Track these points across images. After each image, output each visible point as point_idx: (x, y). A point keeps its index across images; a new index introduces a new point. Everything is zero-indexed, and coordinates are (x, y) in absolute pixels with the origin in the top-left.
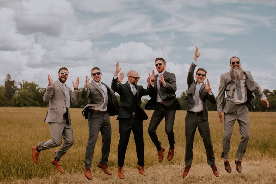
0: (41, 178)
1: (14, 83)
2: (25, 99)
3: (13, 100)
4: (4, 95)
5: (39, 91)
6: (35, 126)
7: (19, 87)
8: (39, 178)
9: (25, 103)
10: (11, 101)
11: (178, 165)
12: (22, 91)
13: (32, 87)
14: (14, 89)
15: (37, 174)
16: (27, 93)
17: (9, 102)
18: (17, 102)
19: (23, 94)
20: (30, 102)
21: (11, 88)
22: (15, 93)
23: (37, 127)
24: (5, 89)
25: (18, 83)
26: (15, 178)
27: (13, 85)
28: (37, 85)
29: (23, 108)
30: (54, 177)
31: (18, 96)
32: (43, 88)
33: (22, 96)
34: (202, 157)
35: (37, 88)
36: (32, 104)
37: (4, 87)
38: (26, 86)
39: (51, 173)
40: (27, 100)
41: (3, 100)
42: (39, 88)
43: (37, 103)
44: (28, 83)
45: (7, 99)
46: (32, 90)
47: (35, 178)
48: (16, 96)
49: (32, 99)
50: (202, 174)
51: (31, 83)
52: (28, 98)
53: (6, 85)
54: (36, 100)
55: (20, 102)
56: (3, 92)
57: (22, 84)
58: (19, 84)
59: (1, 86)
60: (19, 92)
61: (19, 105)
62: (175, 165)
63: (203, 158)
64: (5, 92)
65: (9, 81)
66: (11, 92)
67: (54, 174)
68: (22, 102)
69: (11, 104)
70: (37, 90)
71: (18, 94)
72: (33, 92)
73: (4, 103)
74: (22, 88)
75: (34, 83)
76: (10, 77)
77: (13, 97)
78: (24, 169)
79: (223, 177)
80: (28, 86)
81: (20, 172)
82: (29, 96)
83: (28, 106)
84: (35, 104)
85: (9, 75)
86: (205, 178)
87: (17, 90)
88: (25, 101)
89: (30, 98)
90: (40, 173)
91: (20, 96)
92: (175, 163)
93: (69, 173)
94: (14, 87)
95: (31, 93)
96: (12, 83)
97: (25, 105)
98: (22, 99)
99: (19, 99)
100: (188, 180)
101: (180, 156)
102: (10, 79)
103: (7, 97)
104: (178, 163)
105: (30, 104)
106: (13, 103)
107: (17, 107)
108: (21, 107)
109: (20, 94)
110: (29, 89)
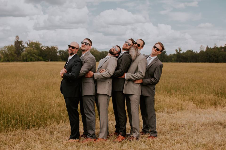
0: (38, 128)
1: (22, 43)
2: (31, 55)
3: (21, 56)
4: (14, 52)
5: (43, 49)
6: (37, 78)
7: (26, 46)
8: (36, 129)
9: (32, 58)
10: (20, 57)
11: (161, 113)
12: (29, 48)
13: (37, 45)
14: (22, 47)
15: (35, 125)
16: (33, 51)
17: (18, 58)
18: (25, 58)
19: (29, 51)
20: (35, 57)
21: (19, 46)
22: (23, 51)
23: (39, 79)
24: (15, 48)
25: (25, 42)
26: (14, 129)
27: (21, 45)
28: (41, 44)
29: (30, 63)
30: (50, 127)
31: (26, 53)
32: (45, 46)
33: (28, 53)
34: (182, 104)
35: (40, 46)
36: (37, 59)
37: (14, 46)
38: (32, 45)
39: (48, 123)
40: (33, 57)
41: (13, 56)
42: (42, 46)
43: (41, 58)
44: (33, 43)
45: (16, 55)
46: (37, 48)
47: (33, 129)
48: (24, 52)
49: (37, 55)
50: (184, 122)
51: (36, 42)
52: (33, 54)
53: (15, 44)
54: (40, 56)
55: (27, 58)
56: (13, 50)
57: (29, 43)
58: (26, 44)
59: (12, 45)
60: (26, 50)
61: (26, 61)
62: (159, 112)
63: (183, 106)
64: (15, 50)
65: (18, 41)
66: (20, 50)
67: (50, 124)
68: (29, 58)
69: (20, 59)
70: (41, 48)
71: (25, 51)
72: (37, 50)
73: (14, 59)
74: (29, 46)
75: (38, 42)
76: (18, 38)
77: (22, 54)
78: (23, 120)
79: (203, 124)
80: (33, 45)
81: (19, 122)
82: (34, 53)
83: (34, 61)
84: (39, 59)
85: (17, 36)
86: (187, 125)
87: (25, 48)
88: (31, 57)
89: (35, 54)
90: (37, 123)
91: (27, 53)
92: (158, 111)
93: (64, 123)
94: (22, 46)
95: (36, 51)
96: (20, 43)
97: (31, 60)
98: (29, 55)
99: (26, 55)
100: (172, 128)
101: (163, 104)
102: (18, 39)
103: (17, 54)
104: (161, 111)
105: (35, 59)
106: (22, 58)
107: (25, 62)
108: (28, 61)
109: (27, 51)
110: (34, 47)
